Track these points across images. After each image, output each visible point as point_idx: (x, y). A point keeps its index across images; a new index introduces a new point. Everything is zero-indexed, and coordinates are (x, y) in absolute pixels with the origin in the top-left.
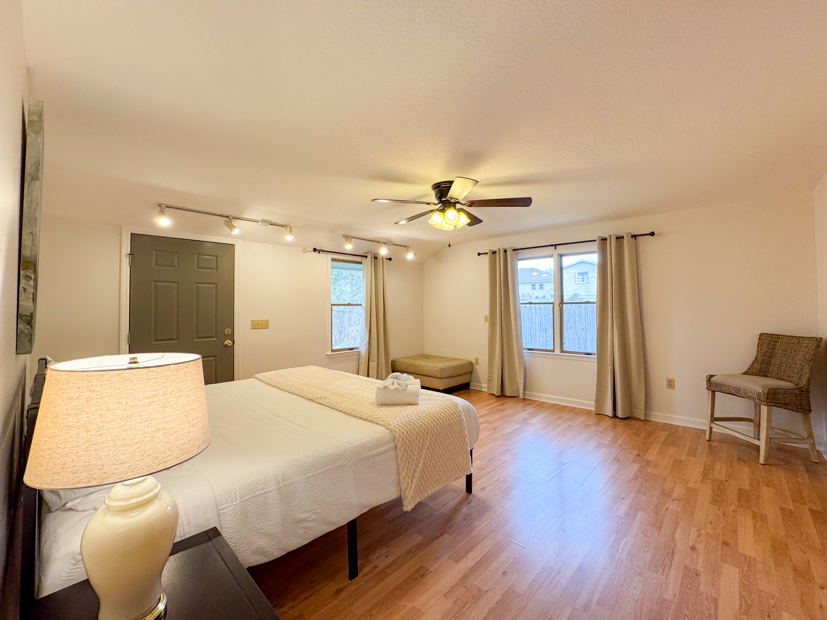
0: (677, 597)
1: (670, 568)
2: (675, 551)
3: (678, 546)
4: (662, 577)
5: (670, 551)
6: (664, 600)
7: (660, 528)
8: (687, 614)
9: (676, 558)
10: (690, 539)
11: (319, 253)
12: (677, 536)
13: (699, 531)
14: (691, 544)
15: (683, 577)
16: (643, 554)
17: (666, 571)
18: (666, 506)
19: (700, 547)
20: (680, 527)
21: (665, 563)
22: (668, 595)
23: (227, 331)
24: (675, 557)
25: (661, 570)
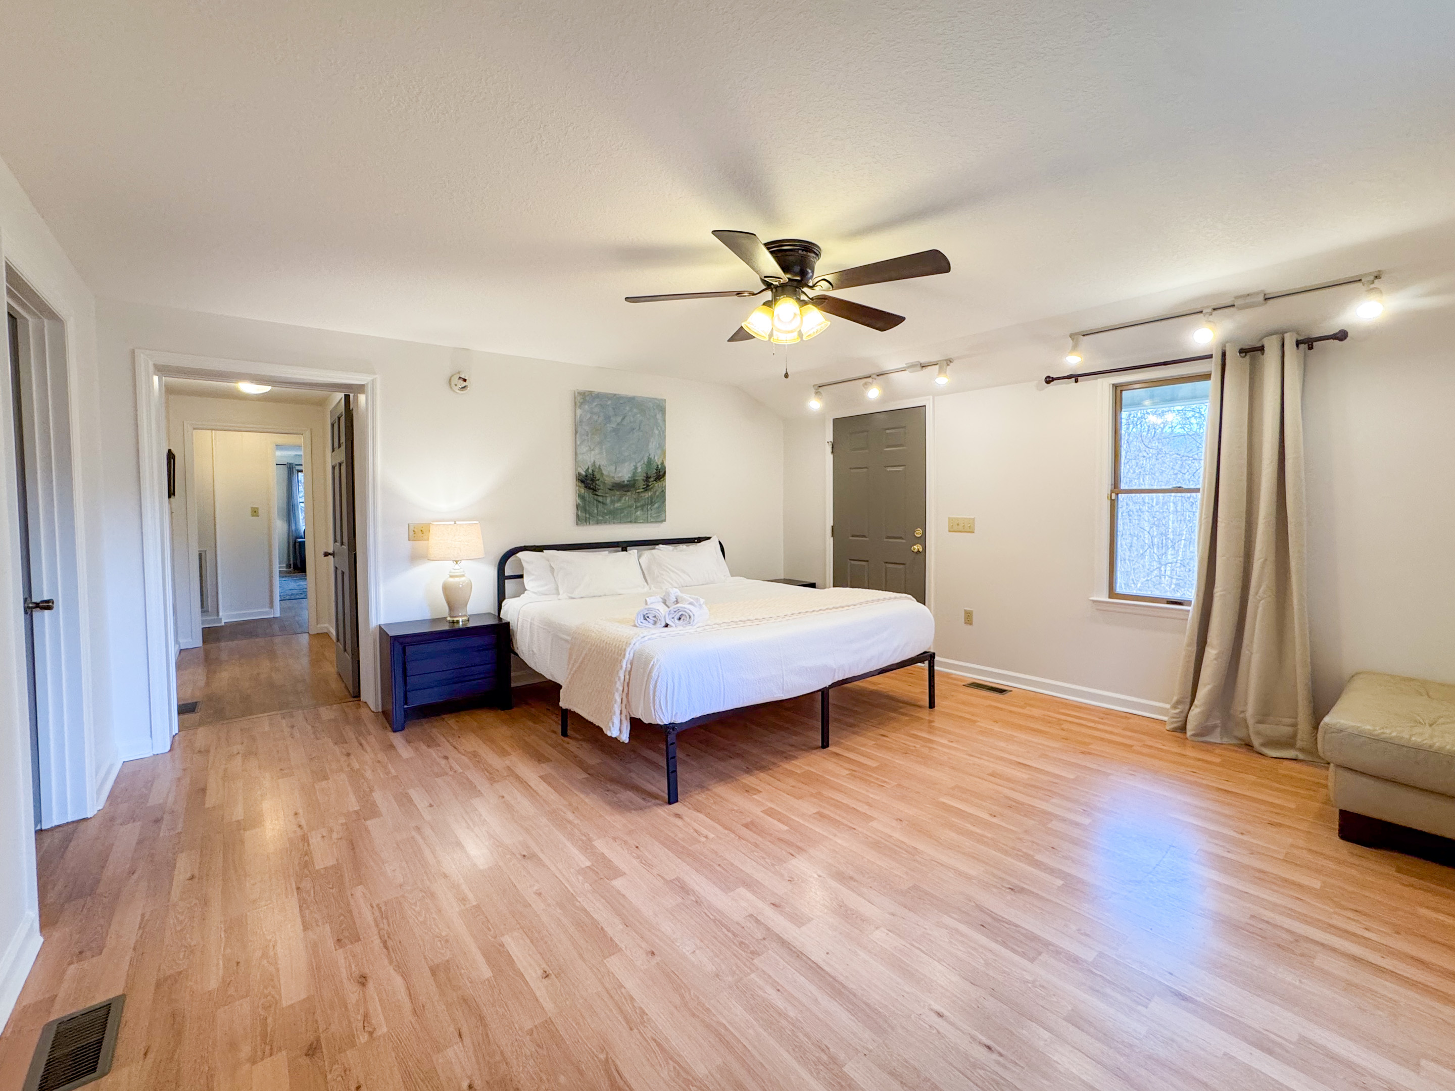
0: (350, 896)
1: (375, 920)
2: (384, 950)
3: (386, 962)
4: (377, 902)
5: (390, 943)
6: (361, 883)
7: (434, 971)
8: (331, 890)
9: (377, 942)
10: (375, 995)
11: (1076, 381)
12: (398, 981)
13: (371, 1034)
14: (371, 985)
15: (354, 923)
16: (418, 909)
17: (377, 913)
18: (467, 1040)
19: (352, 994)
20: (407, 1006)
21: (385, 921)
22: (359, 891)
23: (918, 533)
24: (379, 940)
25: (383, 909)
